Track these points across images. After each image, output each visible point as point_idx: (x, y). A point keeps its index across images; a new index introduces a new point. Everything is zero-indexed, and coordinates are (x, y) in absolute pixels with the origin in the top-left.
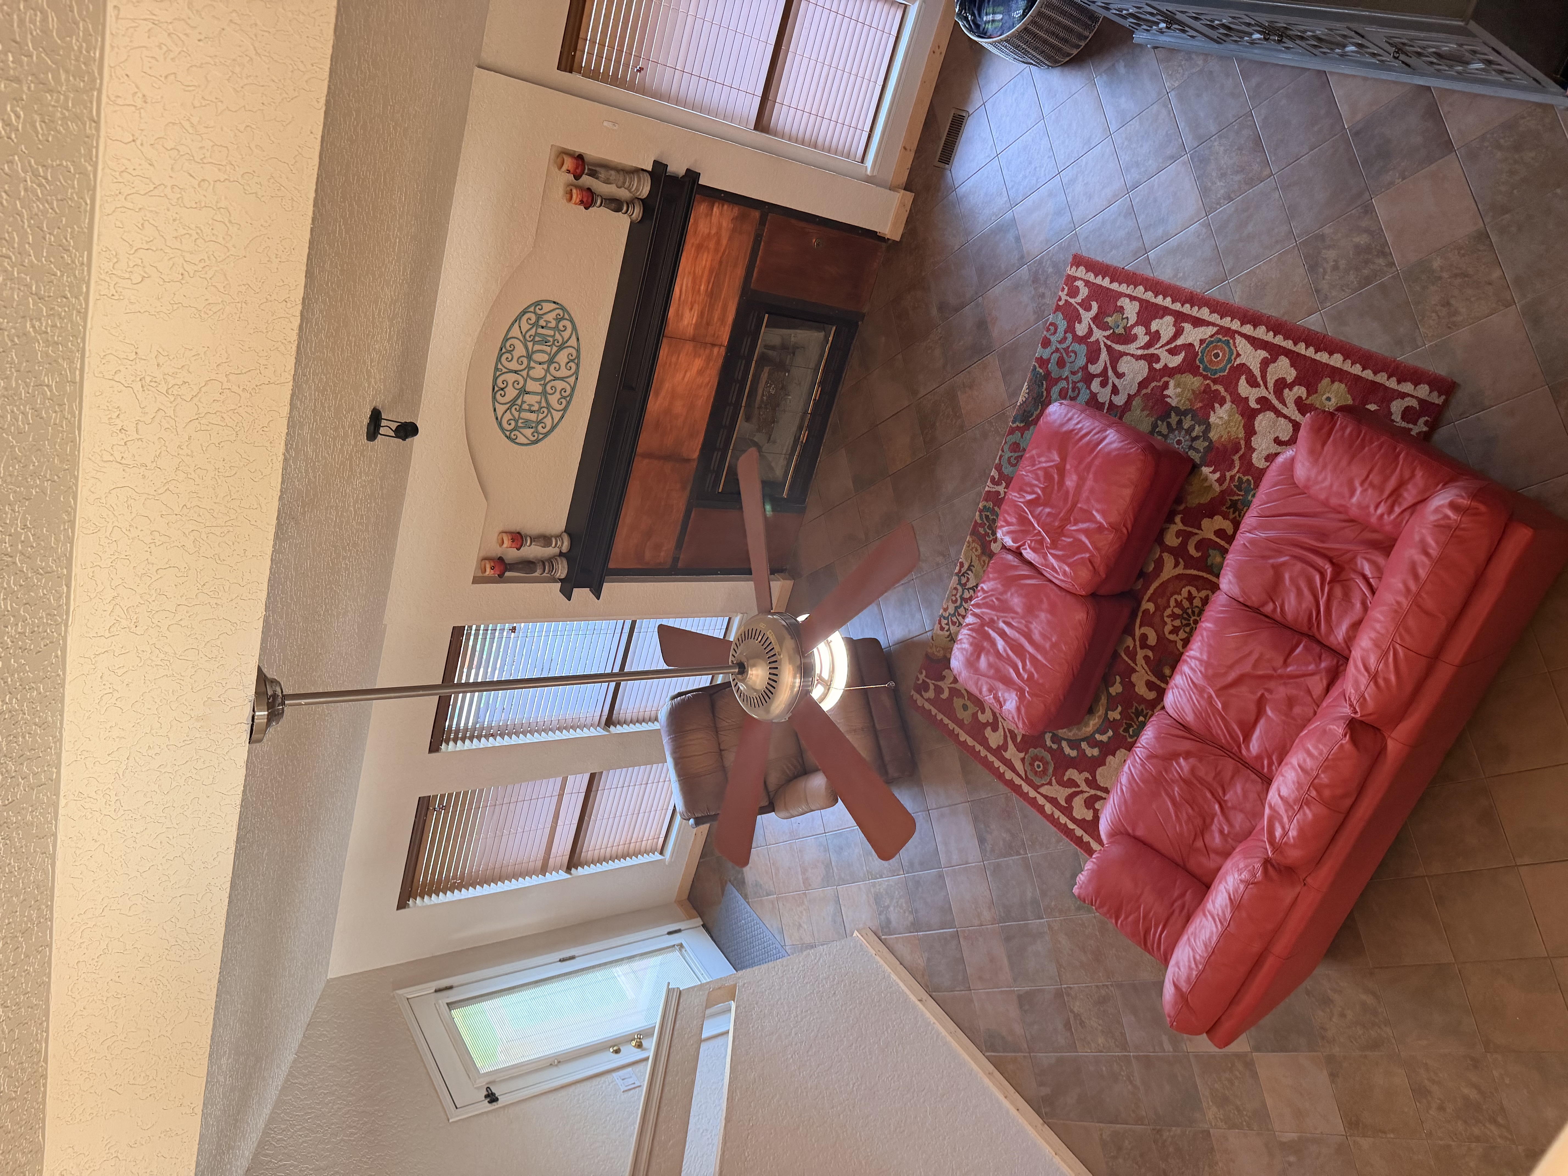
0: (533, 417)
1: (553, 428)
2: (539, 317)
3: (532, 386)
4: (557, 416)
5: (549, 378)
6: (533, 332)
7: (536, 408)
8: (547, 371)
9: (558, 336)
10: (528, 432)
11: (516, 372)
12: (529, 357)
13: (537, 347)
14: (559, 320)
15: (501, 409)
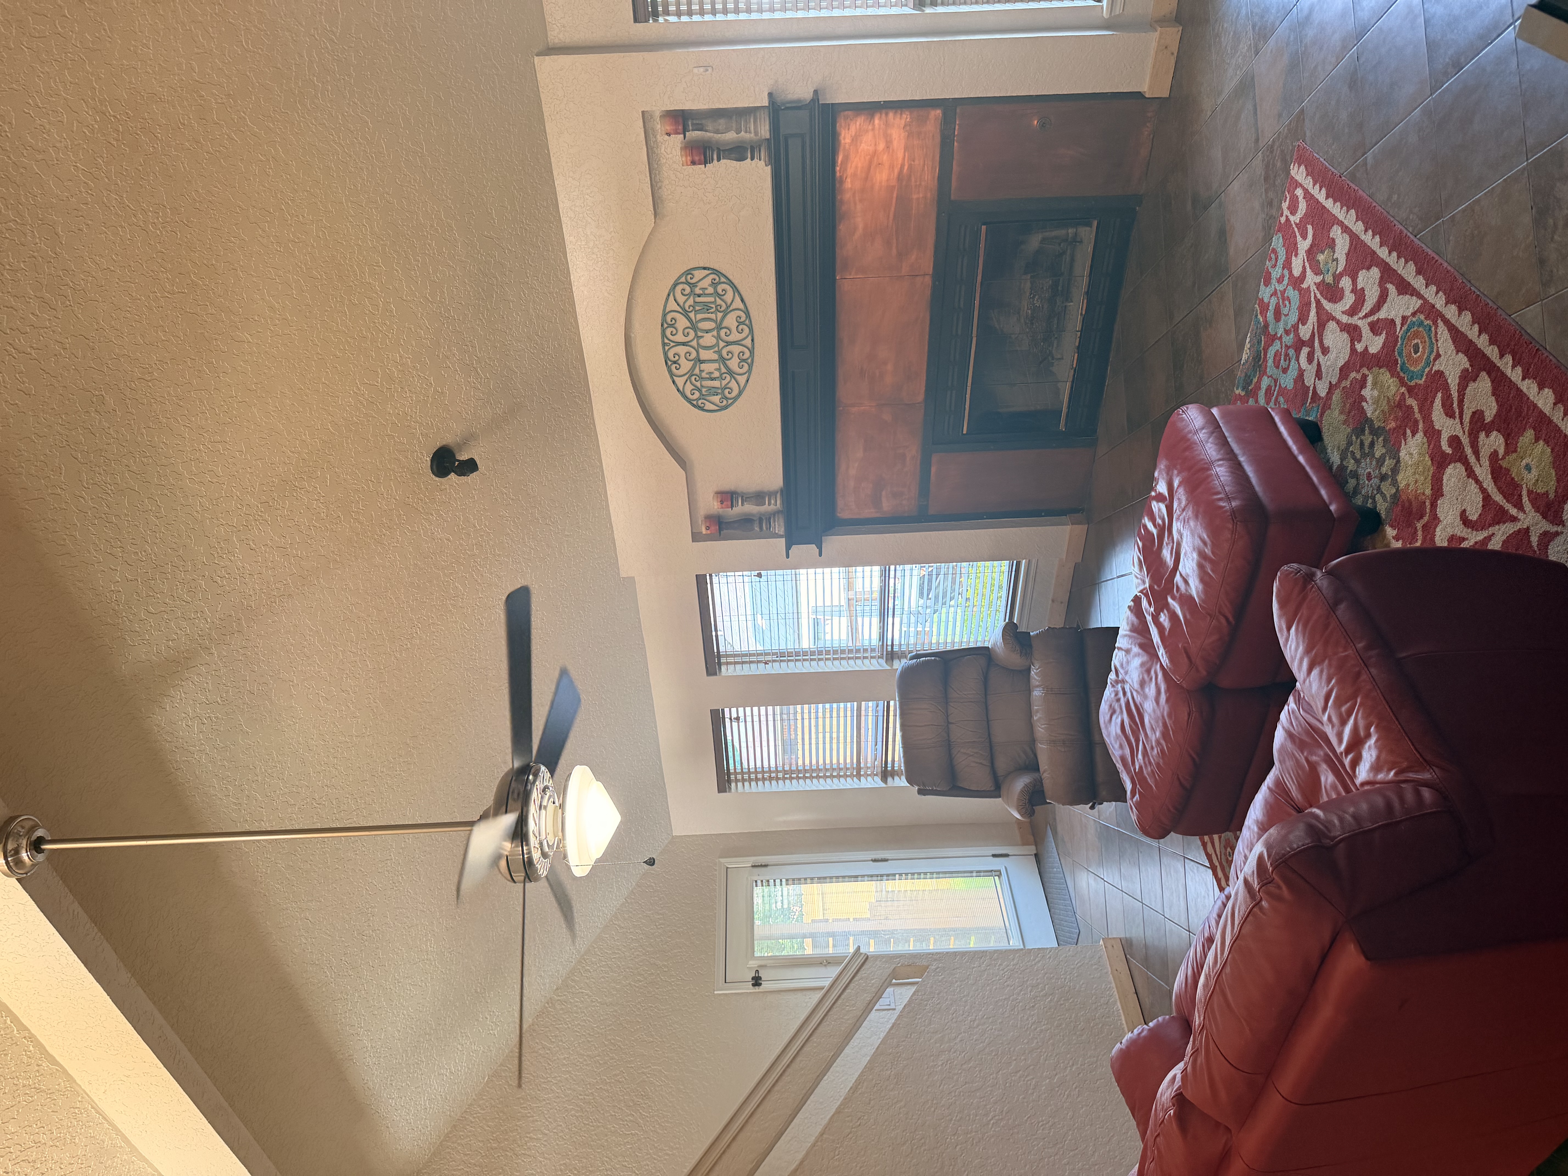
0: (716, 384)
1: (740, 393)
2: (693, 286)
3: (705, 355)
4: (742, 380)
5: (722, 344)
6: (691, 301)
7: (716, 374)
8: (718, 337)
9: (719, 301)
10: (716, 399)
11: (684, 344)
12: (694, 327)
13: (699, 316)
14: (714, 284)
15: (680, 381)
